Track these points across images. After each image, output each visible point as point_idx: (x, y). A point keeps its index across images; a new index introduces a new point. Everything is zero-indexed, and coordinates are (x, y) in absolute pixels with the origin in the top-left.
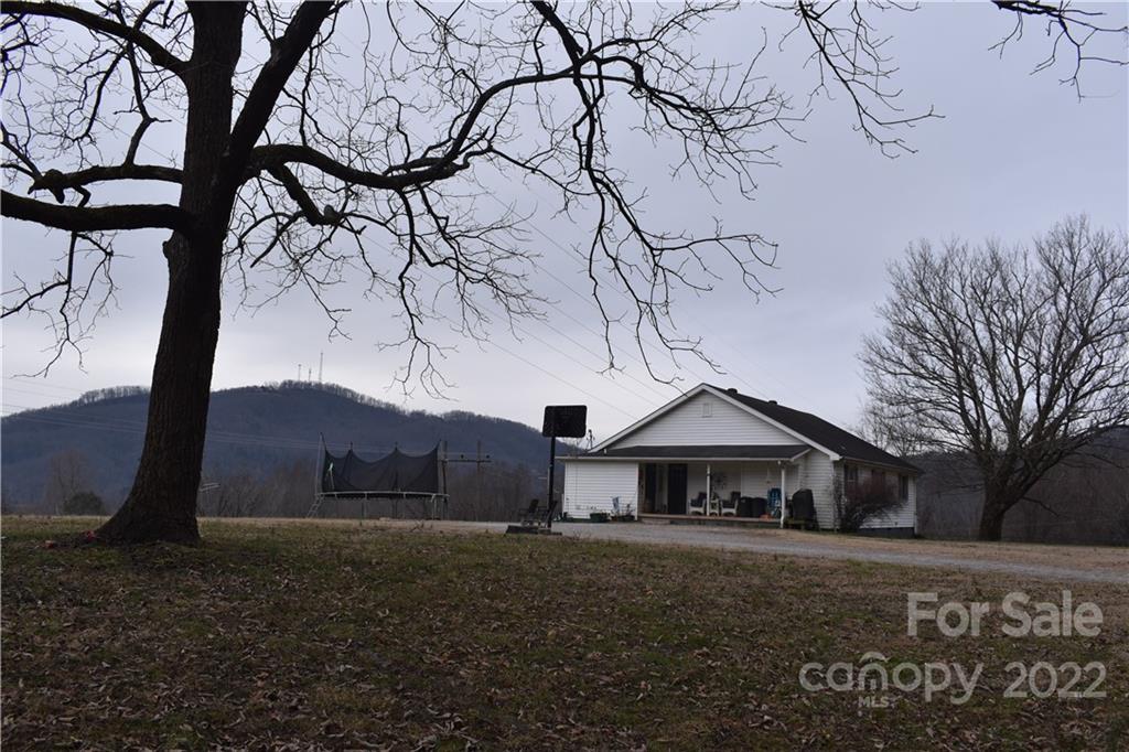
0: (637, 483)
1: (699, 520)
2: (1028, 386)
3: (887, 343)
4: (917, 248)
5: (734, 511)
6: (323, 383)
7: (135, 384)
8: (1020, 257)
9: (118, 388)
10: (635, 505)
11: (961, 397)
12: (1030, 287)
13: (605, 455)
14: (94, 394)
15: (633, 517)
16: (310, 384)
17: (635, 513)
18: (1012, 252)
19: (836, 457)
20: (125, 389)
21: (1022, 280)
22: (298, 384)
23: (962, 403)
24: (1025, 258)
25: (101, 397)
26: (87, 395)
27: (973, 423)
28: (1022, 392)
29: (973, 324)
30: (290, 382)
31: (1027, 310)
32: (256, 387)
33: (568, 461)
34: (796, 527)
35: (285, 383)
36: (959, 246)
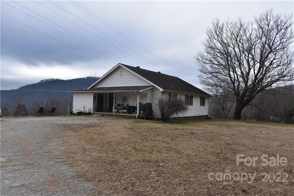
0: (93, 100)
1: (111, 115)
2: (251, 68)
3: (206, 54)
4: (215, 22)
5: (126, 111)
6: (97, 77)
7: (52, 78)
8: (250, 24)
9: (49, 79)
10: (92, 109)
11: (229, 71)
12: (253, 34)
13: (84, 91)
14: (43, 81)
15: (91, 113)
16: (93, 77)
17: (92, 112)
18: (248, 23)
19: (161, 90)
20: (50, 79)
21: (250, 32)
22: (91, 77)
23: (229, 73)
24: (252, 25)
25: (45, 81)
26: (41, 81)
27: (233, 80)
28: (250, 70)
29: (234, 47)
30: (89, 77)
31: (252, 43)
32: (81, 78)
33: (74, 93)
34: (142, 118)
35: (87, 77)
36: (230, 22)
